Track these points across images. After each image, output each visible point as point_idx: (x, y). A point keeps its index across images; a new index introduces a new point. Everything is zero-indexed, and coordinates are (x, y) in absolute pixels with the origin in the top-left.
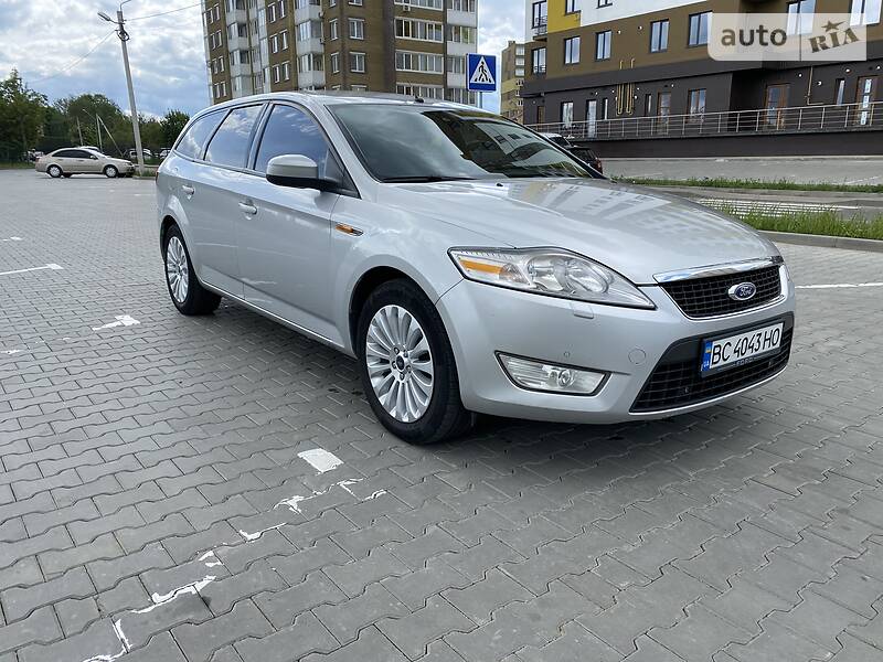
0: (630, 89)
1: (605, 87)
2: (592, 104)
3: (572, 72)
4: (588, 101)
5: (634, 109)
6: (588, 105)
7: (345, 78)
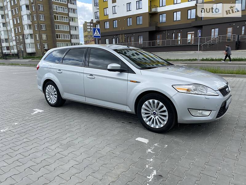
0: (123, 35)
1: (117, 35)
2: (114, 40)
3: (107, 31)
4: (112, 39)
5: (125, 41)
6: (112, 40)
7: (39, 32)
